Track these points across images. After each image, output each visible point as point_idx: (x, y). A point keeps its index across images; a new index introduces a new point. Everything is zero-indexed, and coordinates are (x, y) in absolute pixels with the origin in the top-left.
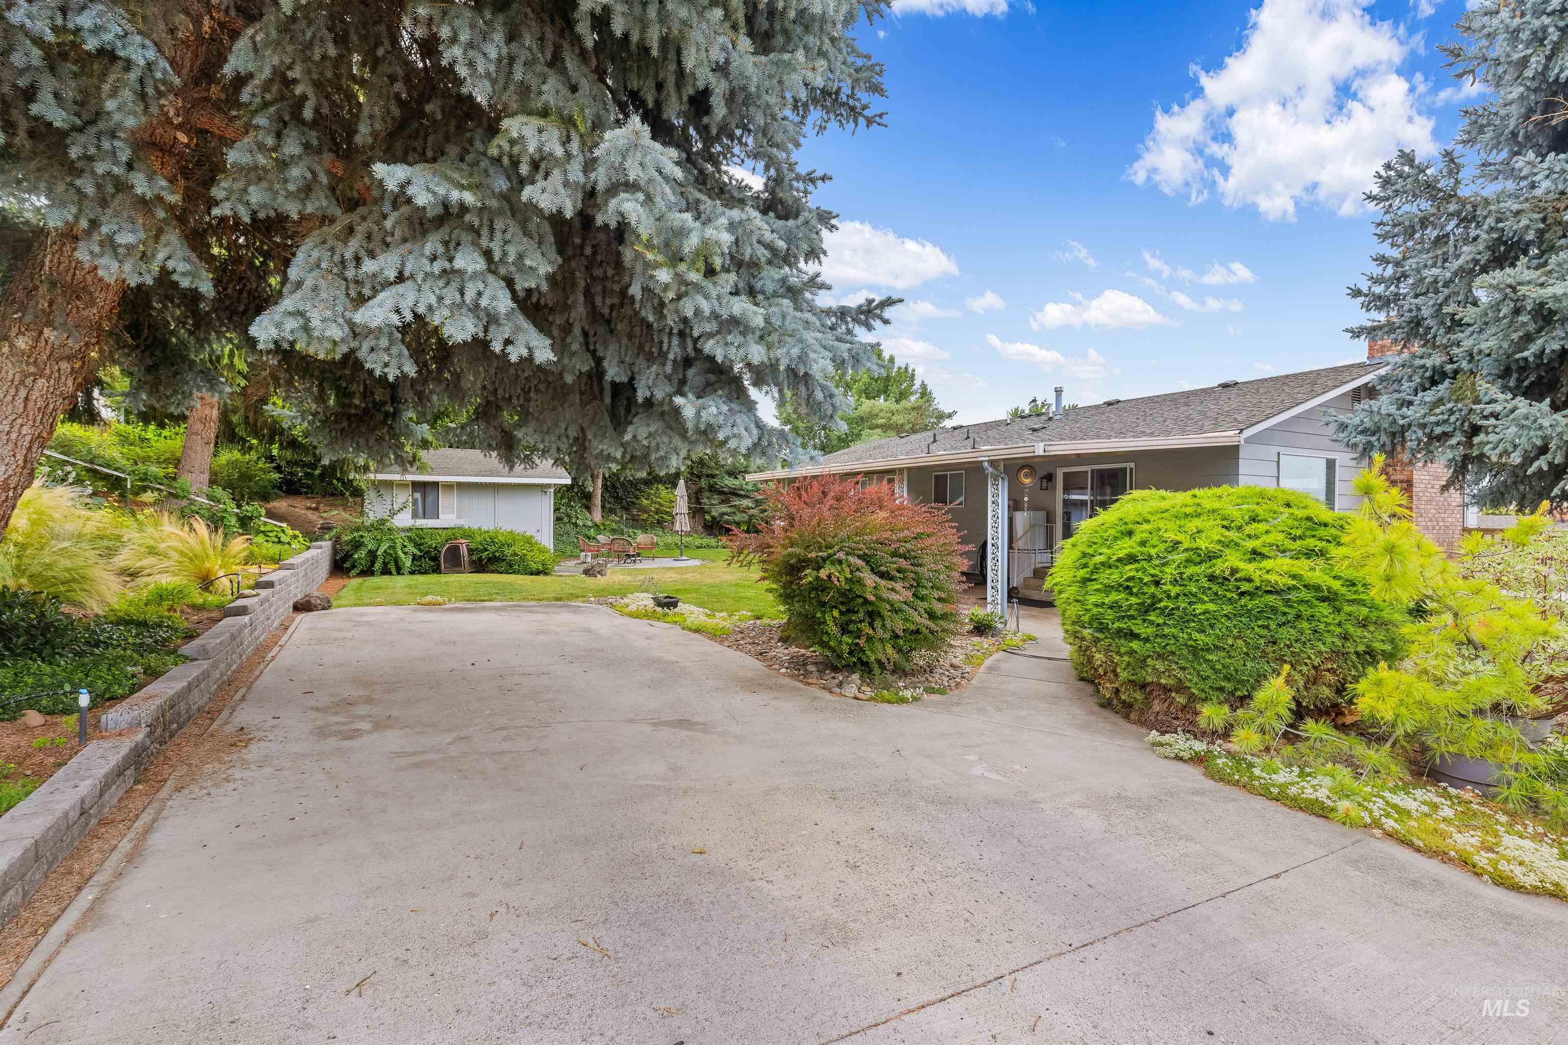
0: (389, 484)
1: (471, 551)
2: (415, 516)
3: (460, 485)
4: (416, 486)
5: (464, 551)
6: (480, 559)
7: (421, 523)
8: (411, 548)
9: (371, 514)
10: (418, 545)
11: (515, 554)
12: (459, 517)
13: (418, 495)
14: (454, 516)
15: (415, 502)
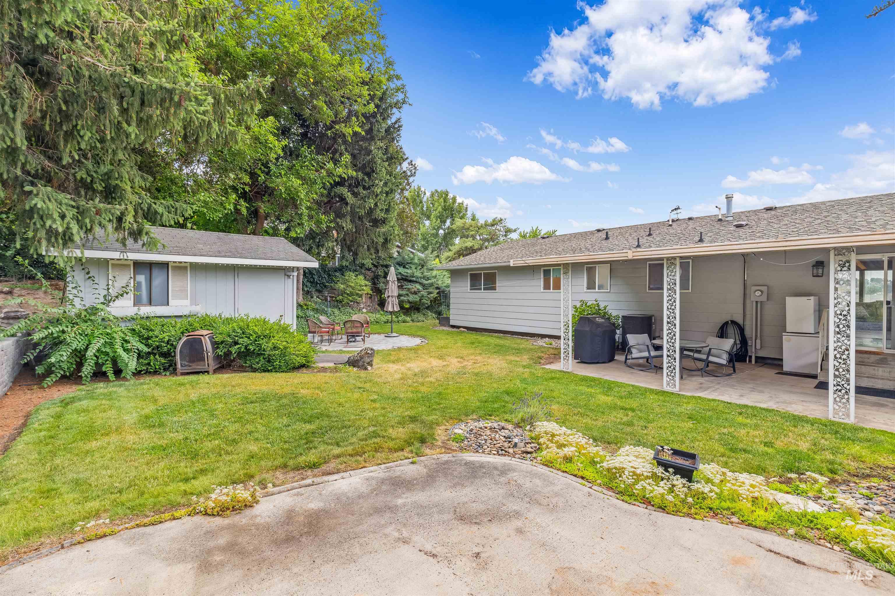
0: (103, 264)
1: (216, 345)
2: (137, 302)
3: (196, 267)
4: (138, 265)
5: (207, 345)
6: (228, 354)
7: (146, 310)
8: (136, 343)
9: (77, 302)
10: (145, 340)
11: (275, 348)
12: (194, 302)
13: (142, 278)
14: (187, 302)
15: (138, 287)
